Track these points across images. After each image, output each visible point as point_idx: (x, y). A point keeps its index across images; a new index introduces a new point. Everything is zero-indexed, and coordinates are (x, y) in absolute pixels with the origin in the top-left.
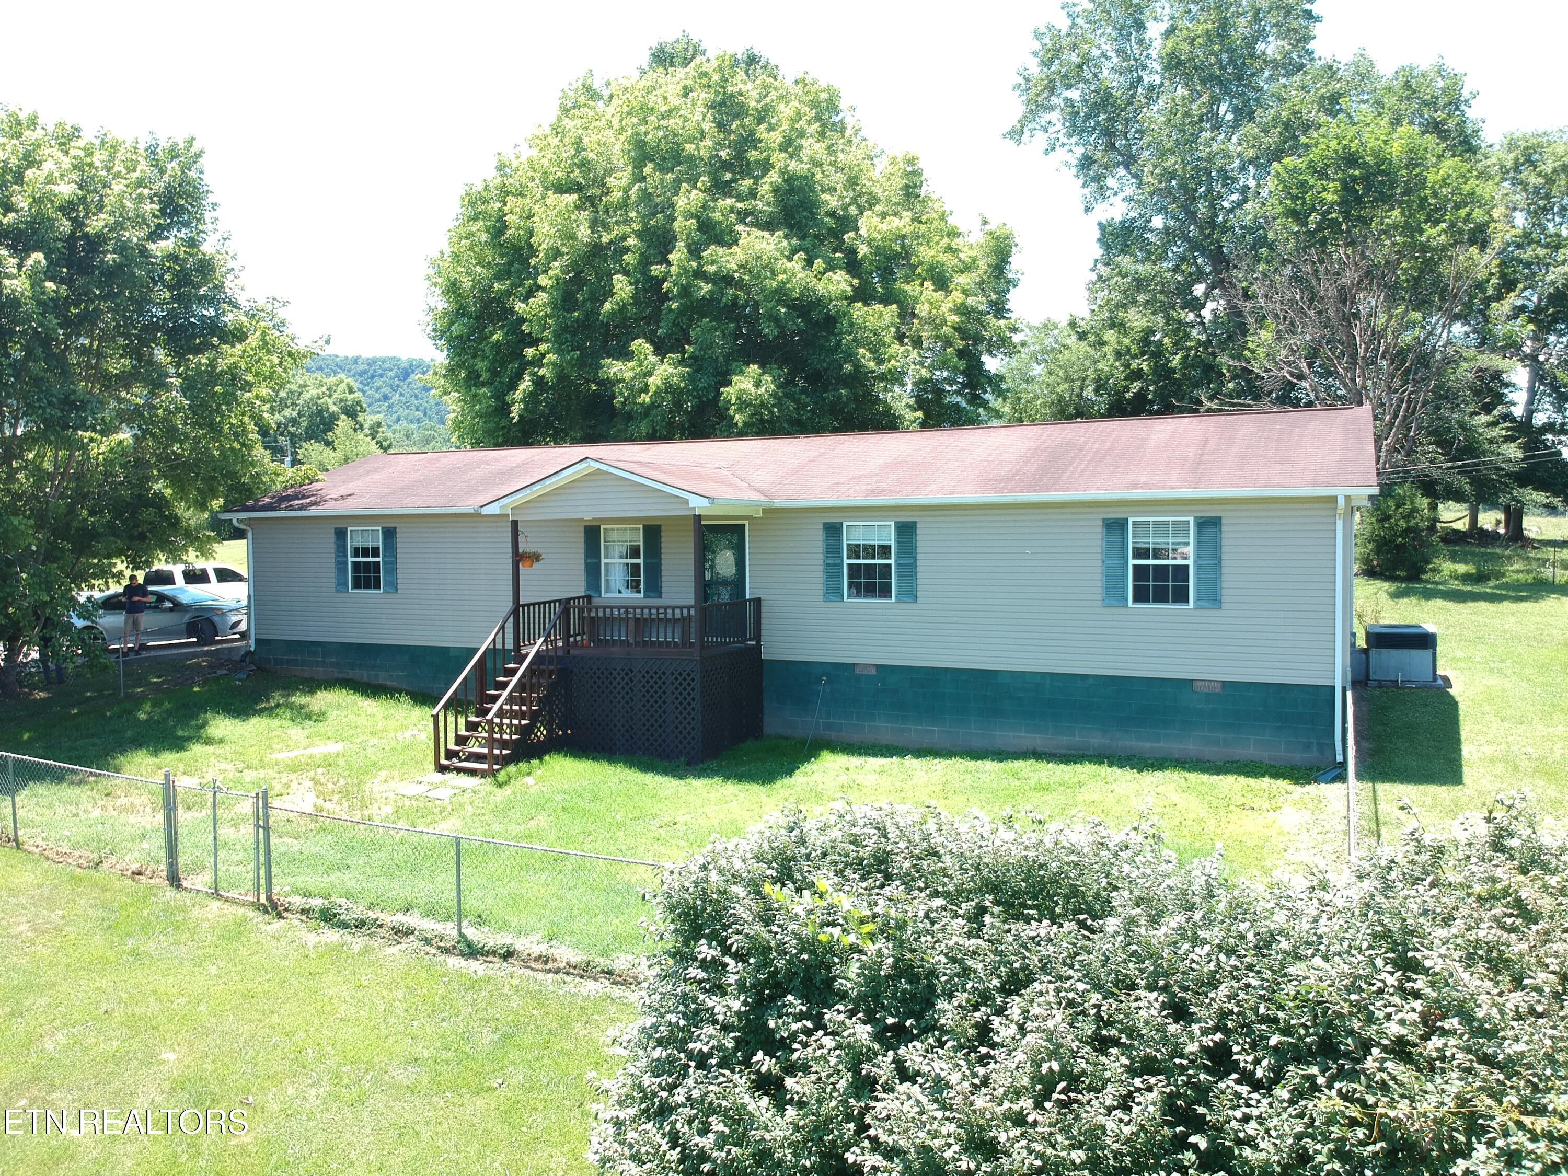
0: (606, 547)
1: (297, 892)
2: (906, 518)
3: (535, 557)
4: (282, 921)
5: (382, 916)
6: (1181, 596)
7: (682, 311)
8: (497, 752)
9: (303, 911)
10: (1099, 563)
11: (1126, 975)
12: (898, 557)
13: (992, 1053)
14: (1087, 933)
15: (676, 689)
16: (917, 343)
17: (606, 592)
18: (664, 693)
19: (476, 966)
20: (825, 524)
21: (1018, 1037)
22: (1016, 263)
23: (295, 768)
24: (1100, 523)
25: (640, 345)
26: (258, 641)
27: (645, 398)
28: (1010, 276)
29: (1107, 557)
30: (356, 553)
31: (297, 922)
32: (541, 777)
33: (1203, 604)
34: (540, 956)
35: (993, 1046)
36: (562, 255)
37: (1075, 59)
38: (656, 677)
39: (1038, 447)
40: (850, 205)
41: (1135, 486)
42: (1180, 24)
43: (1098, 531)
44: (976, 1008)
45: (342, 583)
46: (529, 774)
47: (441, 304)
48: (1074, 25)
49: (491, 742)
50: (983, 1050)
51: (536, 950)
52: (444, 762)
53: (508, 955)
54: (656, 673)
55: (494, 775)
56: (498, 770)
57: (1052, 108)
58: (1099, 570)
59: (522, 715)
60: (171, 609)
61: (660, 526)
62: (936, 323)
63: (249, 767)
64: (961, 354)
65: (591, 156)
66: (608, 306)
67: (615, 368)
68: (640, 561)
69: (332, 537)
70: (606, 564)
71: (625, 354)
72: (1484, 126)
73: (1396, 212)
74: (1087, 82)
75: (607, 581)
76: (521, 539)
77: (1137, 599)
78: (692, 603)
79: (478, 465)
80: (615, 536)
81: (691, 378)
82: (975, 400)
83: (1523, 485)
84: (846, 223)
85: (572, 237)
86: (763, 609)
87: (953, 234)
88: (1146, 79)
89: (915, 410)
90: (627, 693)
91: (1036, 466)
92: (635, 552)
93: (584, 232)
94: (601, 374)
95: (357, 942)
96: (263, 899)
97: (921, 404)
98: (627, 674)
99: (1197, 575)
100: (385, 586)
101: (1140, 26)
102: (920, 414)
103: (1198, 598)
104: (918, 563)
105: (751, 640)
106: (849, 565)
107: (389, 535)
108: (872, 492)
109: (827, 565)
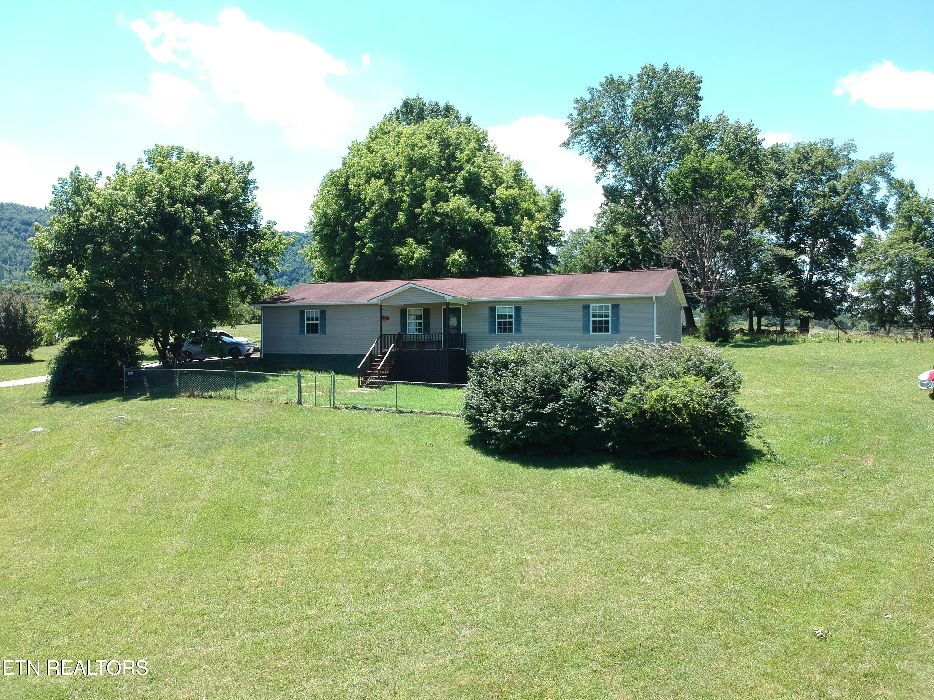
0: (409, 316)
1: (342, 404)
2: (518, 305)
3: (387, 318)
4: (339, 410)
5: (372, 407)
6: (607, 330)
7: (429, 227)
8: (380, 381)
10: (582, 319)
12: (515, 319)
15: (439, 362)
16: (521, 242)
17: (408, 332)
20: (489, 307)
24: (581, 306)
25: (410, 240)
26: (264, 354)
27: (412, 263)
28: (560, 212)
29: (584, 317)
30: (308, 319)
31: (344, 410)
33: (614, 332)
34: (421, 412)
36: (376, 204)
38: (432, 358)
40: (493, 184)
41: (593, 294)
43: (581, 309)
45: (302, 332)
48: (592, 97)
49: (377, 378)
52: (361, 384)
53: (412, 412)
54: (432, 356)
55: (380, 388)
57: (583, 134)
58: (581, 322)
61: (430, 307)
62: (529, 234)
64: (539, 246)
66: (395, 225)
67: (399, 250)
68: (422, 321)
69: (298, 314)
70: (409, 322)
71: (405, 244)
75: (409, 328)
76: (383, 312)
77: (593, 331)
80: (412, 312)
81: (431, 255)
82: (546, 266)
84: (492, 191)
85: (381, 196)
86: (467, 337)
87: (535, 194)
88: (625, 124)
89: (520, 269)
91: (563, 288)
92: (420, 318)
94: (393, 252)
95: (365, 412)
96: (332, 406)
97: (522, 266)
99: (612, 323)
100: (320, 332)
102: (522, 271)
103: (612, 330)
104: (522, 320)
105: (462, 348)
106: (498, 322)
107: (323, 313)
108: (506, 296)
109: (490, 322)
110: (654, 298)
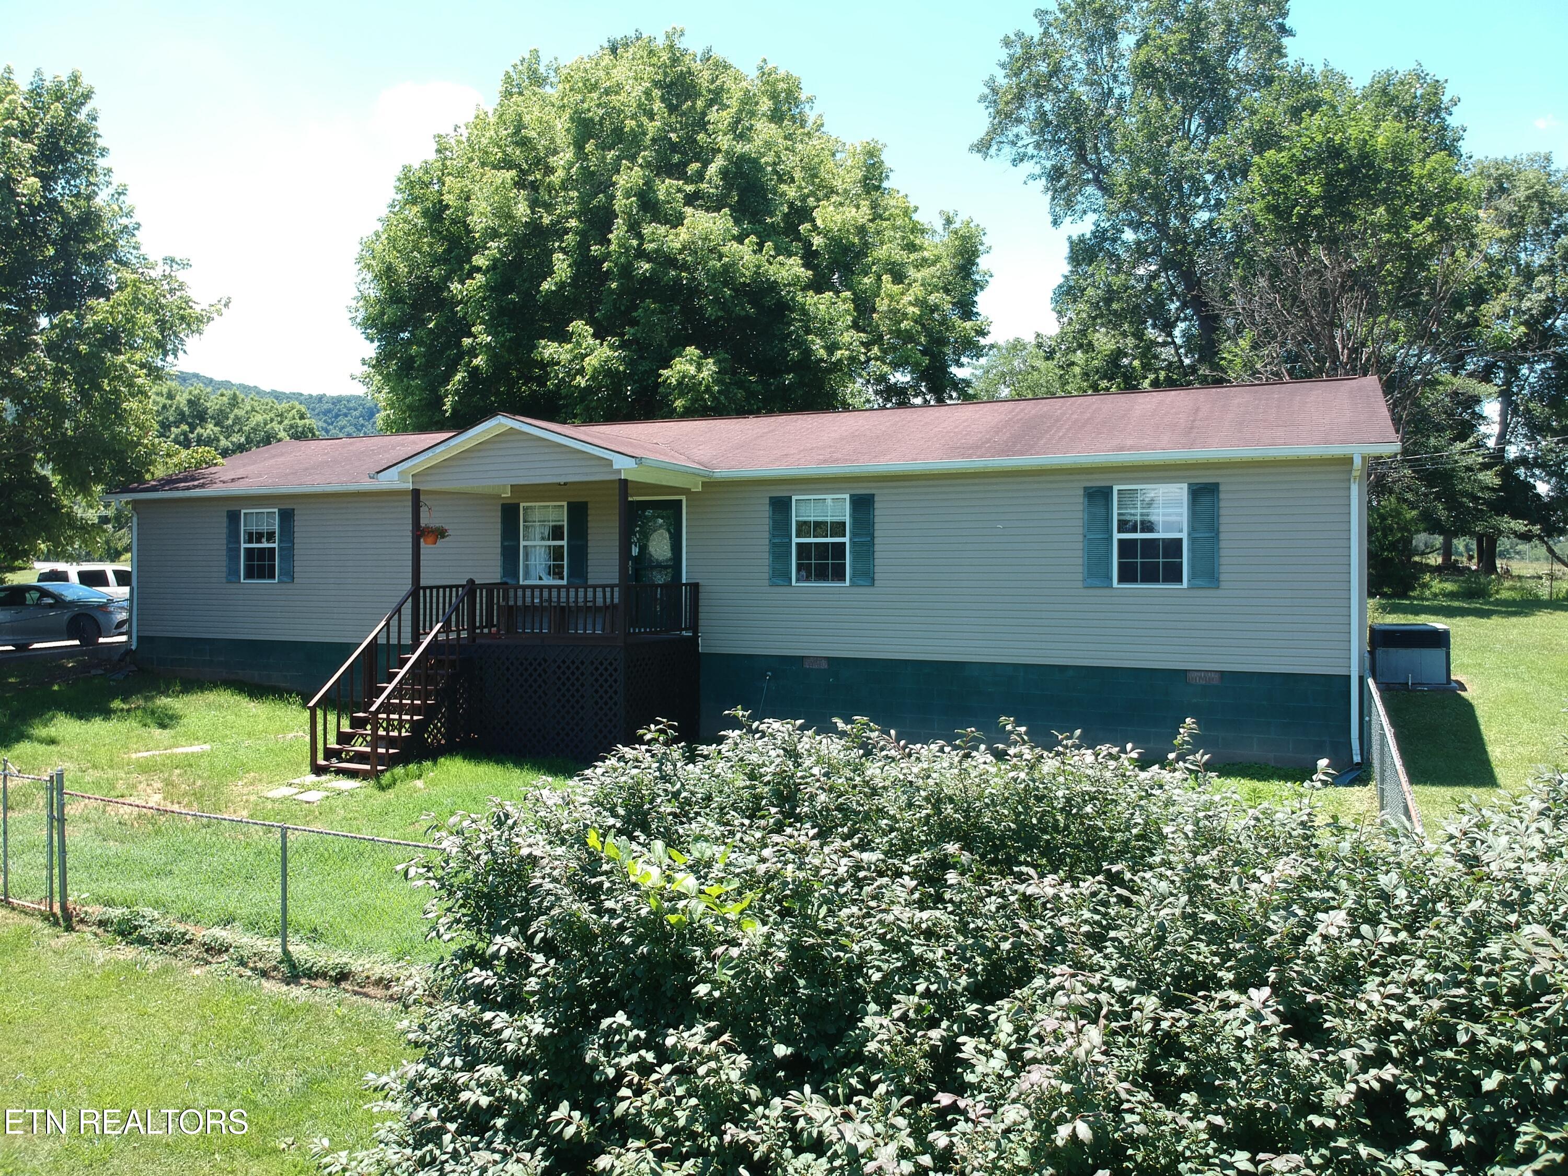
0: (526, 527)
1: (98, 900)
2: (862, 491)
3: (440, 533)
4: (74, 934)
5: (192, 929)
6: (1174, 575)
7: (622, 290)
8: (382, 750)
9: (102, 923)
10: (1081, 538)
11: (1196, 964)
12: (853, 535)
13: (962, 1104)
14: (1125, 893)
15: (597, 680)
16: (878, 339)
17: (525, 579)
18: (582, 685)
19: (299, 993)
20: (771, 498)
21: (1008, 1073)
22: (983, 263)
23: (146, 768)
24: (1081, 492)
25: (578, 326)
26: (139, 638)
27: (582, 382)
28: (977, 277)
29: (1089, 530)
30: (250, 538)
31: (90, 936)
32: (432, 780)
33: (1199, 582)
34: (381, 979)
35: (961, 1089)
36: (500, 237)
37: (1043, 67)
38: (573, 667)
39: (1010, 419)
40: (808, 196)
41: (1122, 449)
42: (1154, 33)
43: (1079, 499)
44: (933, 1023)
45: (233, 573)
46: (419, 777)
47: (373, 291)
48: (1046, 33)
49: (376, 741)
50: (945, 1099)
51: (378, 971)
52: (321, 762)
53: (342, 977)
54: (573, 662)
55: (378, 777)
56: (382, 771)
57: (1019, 121)
58: (1080, 546)
59: (413, 710)
60: (51, 606)
61: (586, 503)
62: (896, 315)
63: (95, 767)
65: (533, 134)
66: (545, 286)
67: (550, 350)
68: (564, 543)
69: (224, 521)
70: (525, 547)
71: (563, 337)
72: (1465, 135)
73: (1381, 210)
74: (1057, 91)
75: (526, 567)
76: (423, 510)
77: (1121, 580)
78: (617, 582)
79: (394, 448)
80: (536, 516)
83: (1500, 512)
84: (802, 214)
85: (510, 216)
86: (701, 596)
87: (917, 229)
88: (1117, 92)
90: (540, 686)
91: (1008, 435)
92: (556, 533)
93: (522, 210)
94: (535, 355)
95: (154, 960)
96: (57, 909)
98: (540, 664)
99: (1192, 550)
100: (280, 575)
101: (1112, 36)
103: (1193, 576)
104: (876, 541)
105: (686, 629)
106: (799, 545)
107: (287, 517)
108: (825, 461)
109: (774, 545)
110: (1358, 462)
